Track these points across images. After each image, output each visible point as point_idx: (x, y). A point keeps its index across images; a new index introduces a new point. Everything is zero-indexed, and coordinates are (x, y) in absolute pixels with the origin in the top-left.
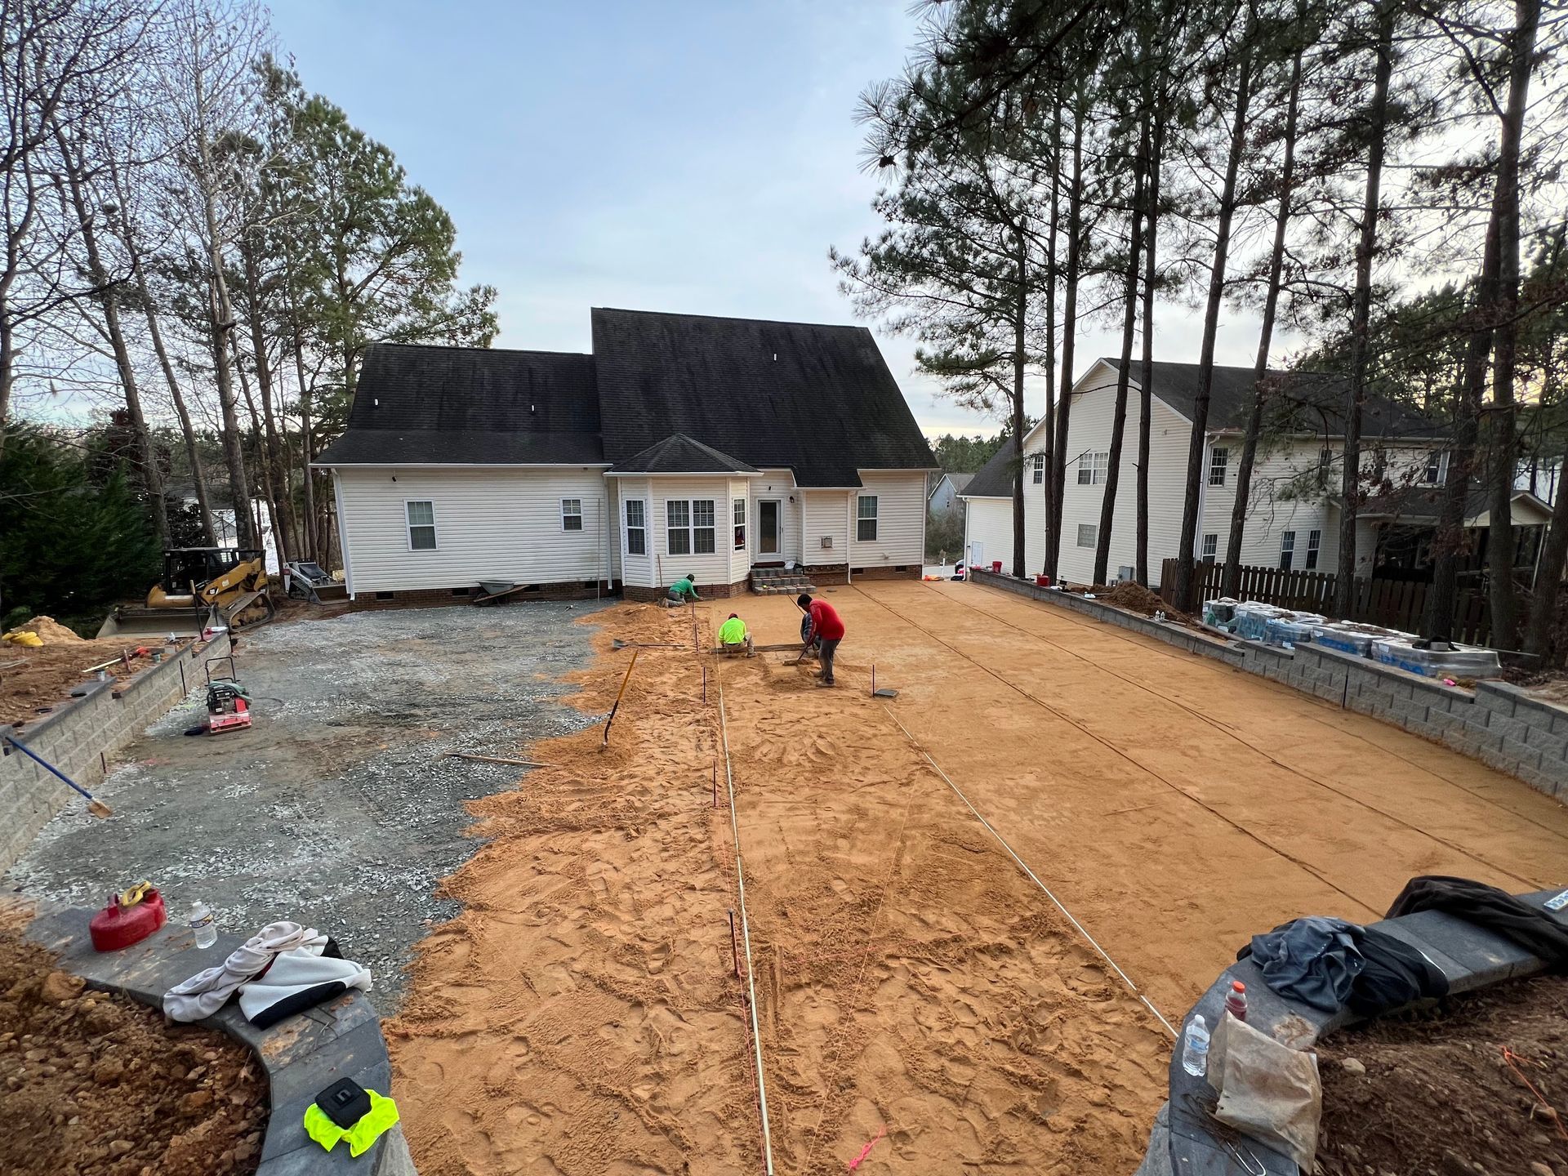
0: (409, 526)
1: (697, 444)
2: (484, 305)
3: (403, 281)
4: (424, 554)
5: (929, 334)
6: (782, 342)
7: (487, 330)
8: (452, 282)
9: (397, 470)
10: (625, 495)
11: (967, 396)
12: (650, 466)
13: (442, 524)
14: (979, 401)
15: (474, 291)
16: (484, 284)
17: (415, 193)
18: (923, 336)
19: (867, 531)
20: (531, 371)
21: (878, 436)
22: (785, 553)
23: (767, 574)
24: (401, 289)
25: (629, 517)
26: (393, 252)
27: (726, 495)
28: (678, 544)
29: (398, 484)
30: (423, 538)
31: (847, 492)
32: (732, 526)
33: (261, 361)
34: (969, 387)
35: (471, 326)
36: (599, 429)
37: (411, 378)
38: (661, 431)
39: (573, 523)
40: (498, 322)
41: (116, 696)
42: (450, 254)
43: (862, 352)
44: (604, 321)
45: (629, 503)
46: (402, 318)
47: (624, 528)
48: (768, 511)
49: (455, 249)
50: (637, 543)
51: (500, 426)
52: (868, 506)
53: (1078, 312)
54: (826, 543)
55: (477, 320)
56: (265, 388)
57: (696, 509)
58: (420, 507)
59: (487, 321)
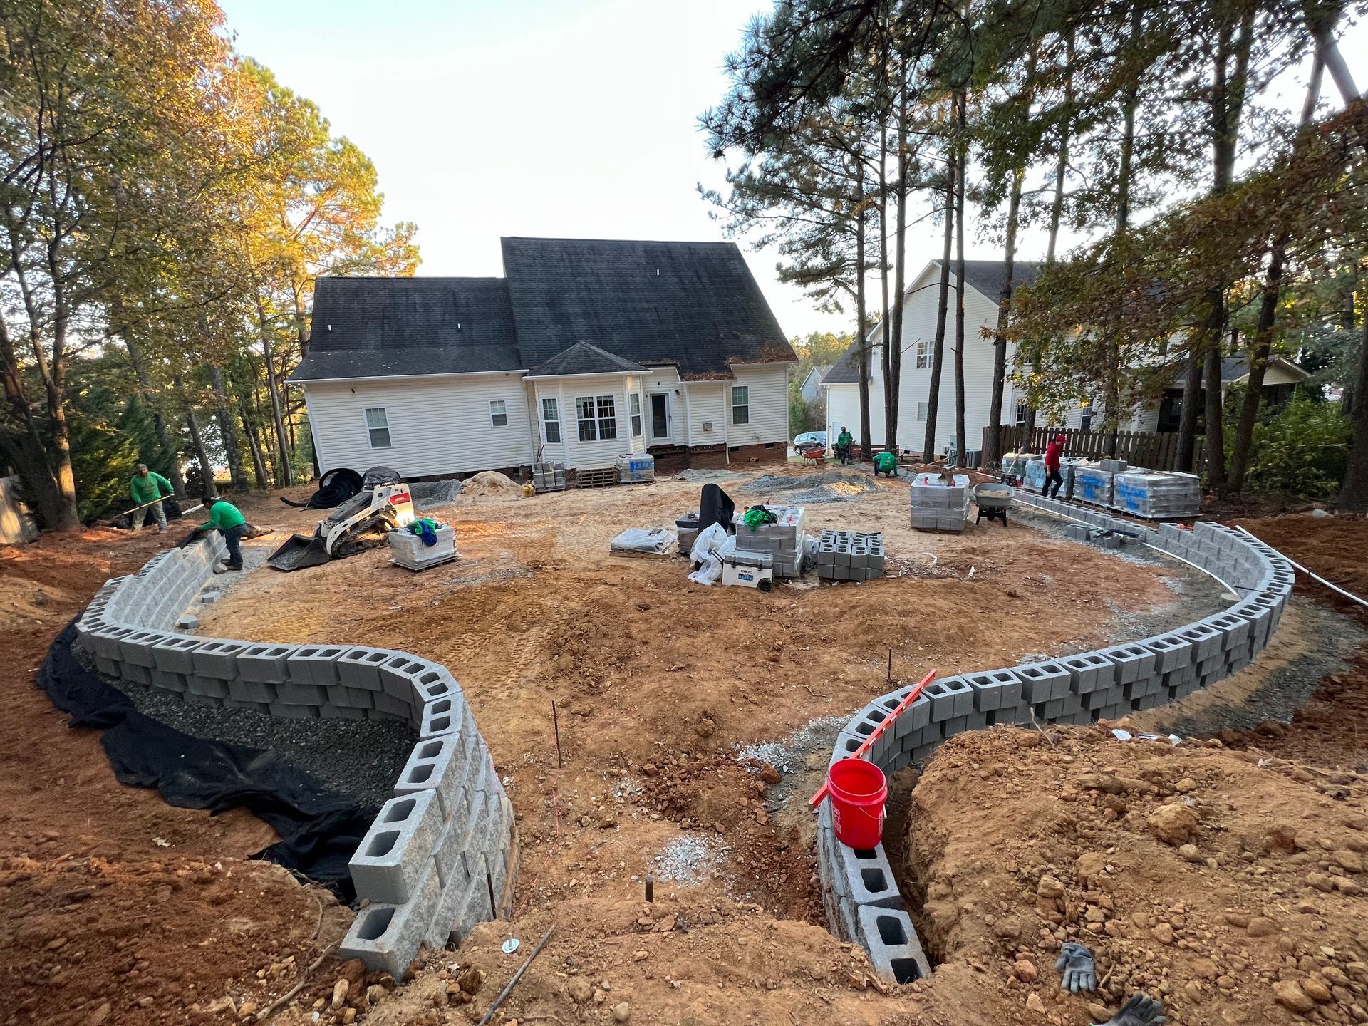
0: (368, 429)
1: (598, 350)
2: (408, 238)
3: (336, 220)
4: (382, 451)
5: (786, 249)
6: (663, 260)
7: (412, 260)
8: (378, 219)
9: (355, 383)
10: (541, 395)
11: (821, 300)
12: (559, 370)
13: (394, 425)
14: (831, 304)
15: (399, 226)
16: (406, 221)
17: (341, 142)
18: (782, 252)
19: (741, 415)
20: (454, 294)
21: (746, 335)
22: (674, 438)
24: (334, 227)
25: (546, 412)
26: (325, 195)
27: (623, 390)
28: (586, 433)
29: (357, 395)
30: (380, 437)
31: (722, 384)
32: (629, 417)
34: (822, 293)
35: (397, 257)
36: (515, 341)
37: (356, 305)
38: (567, 340)
39: (500, 420)
40: (421, 254)
42: (375, 195)
43: (731, 264)
44: (513, 249)
45: (544, 401)
47: (542, 422)
48: (659, 403)
49: (378, 190)
50: (553, 433)
51: (434, 343)
52: (740, 394)
54: (708, 428)
55: (402, 251)
57: (599, 403)
58: (376, 413)
59: (411, 253)
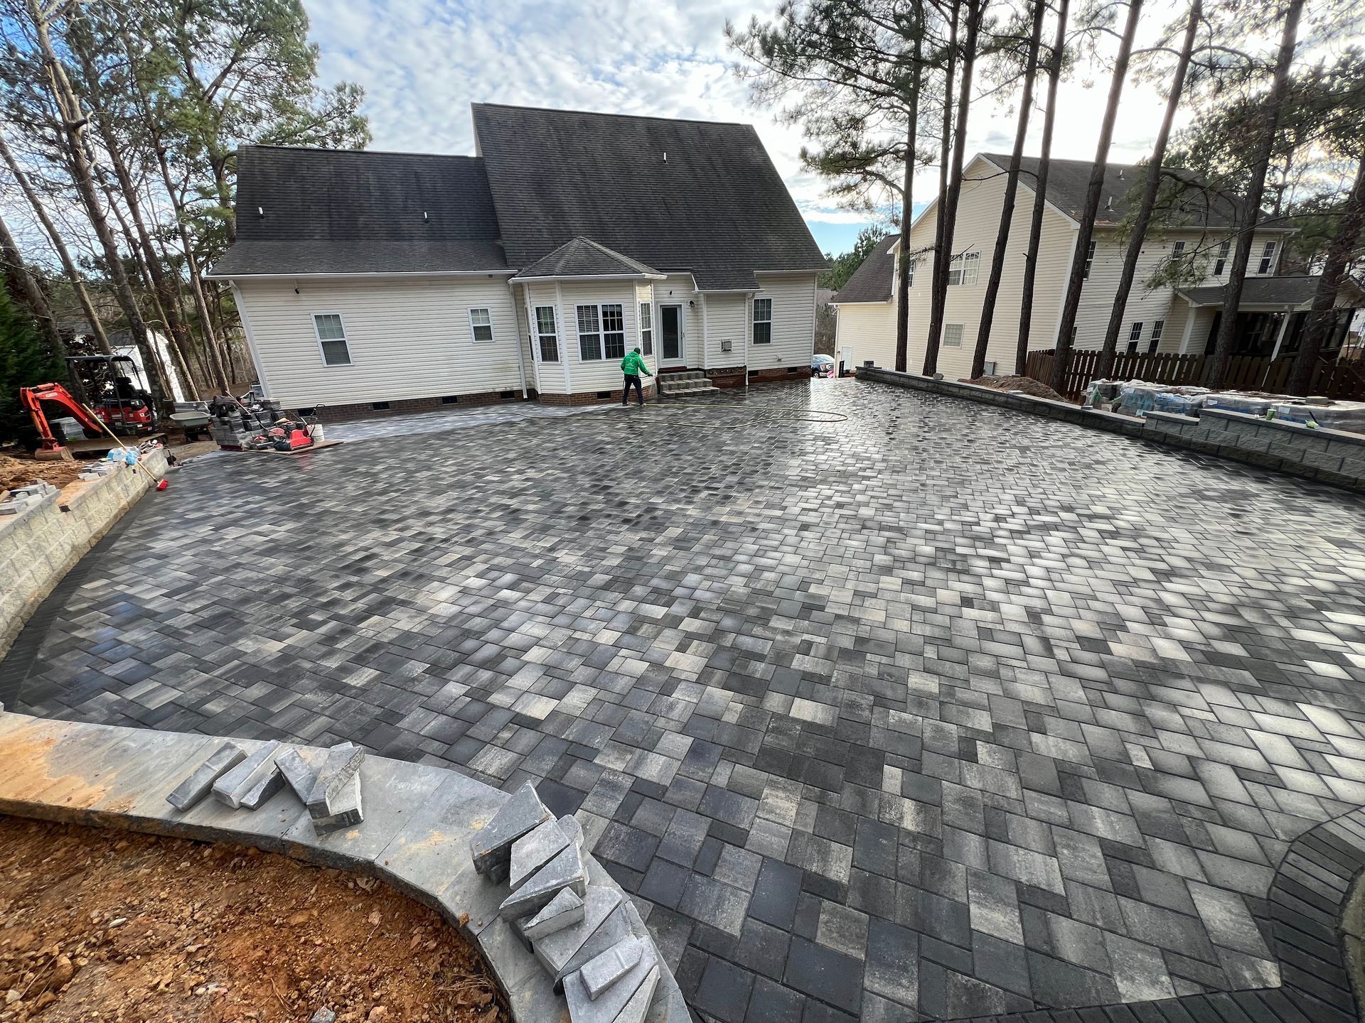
0: (320, 341)
1: (599, 246)
2: (352, 106)
3: (259, 80)
4: (339, 370)
5: (814, 129)
6: (670, 141)
7: (359, 136)
8: (313, 81)
9: (298, 281)
10: (533, 302)
11: (847, 198)
12: (557, 270)
13: (352, 337)
14: (860, 203)
15: (340, 89)
16: (349, 82)
18: (808, 132)
19: (762, 334)
20: (416, 175)
21: (770, 237)
22: (687, 358)
23: (672, 378)
24: (258, 90)
25: (539, 324)
26: (244, 43)
27: (634, 298)
28: (589, 350)
29: (302, 296)
30: (336, 352)
31: (744, 295)
32: (640, 330)
33: (122, 174)
34: (849, 188)
35: (342, 132)
36: (497, 234)
37: (293, 185)
38: (561, 236)
39: (483, 333)
41: (65, 509)
42: (306, 46)
43: (749, 151)
44: (485, 117)
45: (538, 309)
46: (264, 124)
47: (535, 335)
48: (670, 316)
49: (310, 39)
50: (550, 351)
51: (396, 235)
52: (763, 309)
53: (973, 94)
54: (726, 348)
55: (346, 124)
56: (133, 205)
57: (605, 314)
58: (328, 321)
59: (358, 126)
